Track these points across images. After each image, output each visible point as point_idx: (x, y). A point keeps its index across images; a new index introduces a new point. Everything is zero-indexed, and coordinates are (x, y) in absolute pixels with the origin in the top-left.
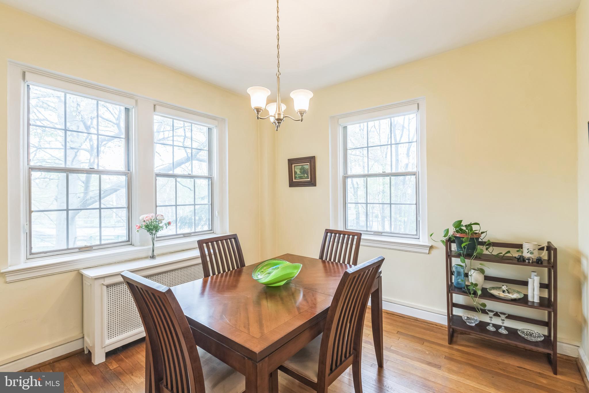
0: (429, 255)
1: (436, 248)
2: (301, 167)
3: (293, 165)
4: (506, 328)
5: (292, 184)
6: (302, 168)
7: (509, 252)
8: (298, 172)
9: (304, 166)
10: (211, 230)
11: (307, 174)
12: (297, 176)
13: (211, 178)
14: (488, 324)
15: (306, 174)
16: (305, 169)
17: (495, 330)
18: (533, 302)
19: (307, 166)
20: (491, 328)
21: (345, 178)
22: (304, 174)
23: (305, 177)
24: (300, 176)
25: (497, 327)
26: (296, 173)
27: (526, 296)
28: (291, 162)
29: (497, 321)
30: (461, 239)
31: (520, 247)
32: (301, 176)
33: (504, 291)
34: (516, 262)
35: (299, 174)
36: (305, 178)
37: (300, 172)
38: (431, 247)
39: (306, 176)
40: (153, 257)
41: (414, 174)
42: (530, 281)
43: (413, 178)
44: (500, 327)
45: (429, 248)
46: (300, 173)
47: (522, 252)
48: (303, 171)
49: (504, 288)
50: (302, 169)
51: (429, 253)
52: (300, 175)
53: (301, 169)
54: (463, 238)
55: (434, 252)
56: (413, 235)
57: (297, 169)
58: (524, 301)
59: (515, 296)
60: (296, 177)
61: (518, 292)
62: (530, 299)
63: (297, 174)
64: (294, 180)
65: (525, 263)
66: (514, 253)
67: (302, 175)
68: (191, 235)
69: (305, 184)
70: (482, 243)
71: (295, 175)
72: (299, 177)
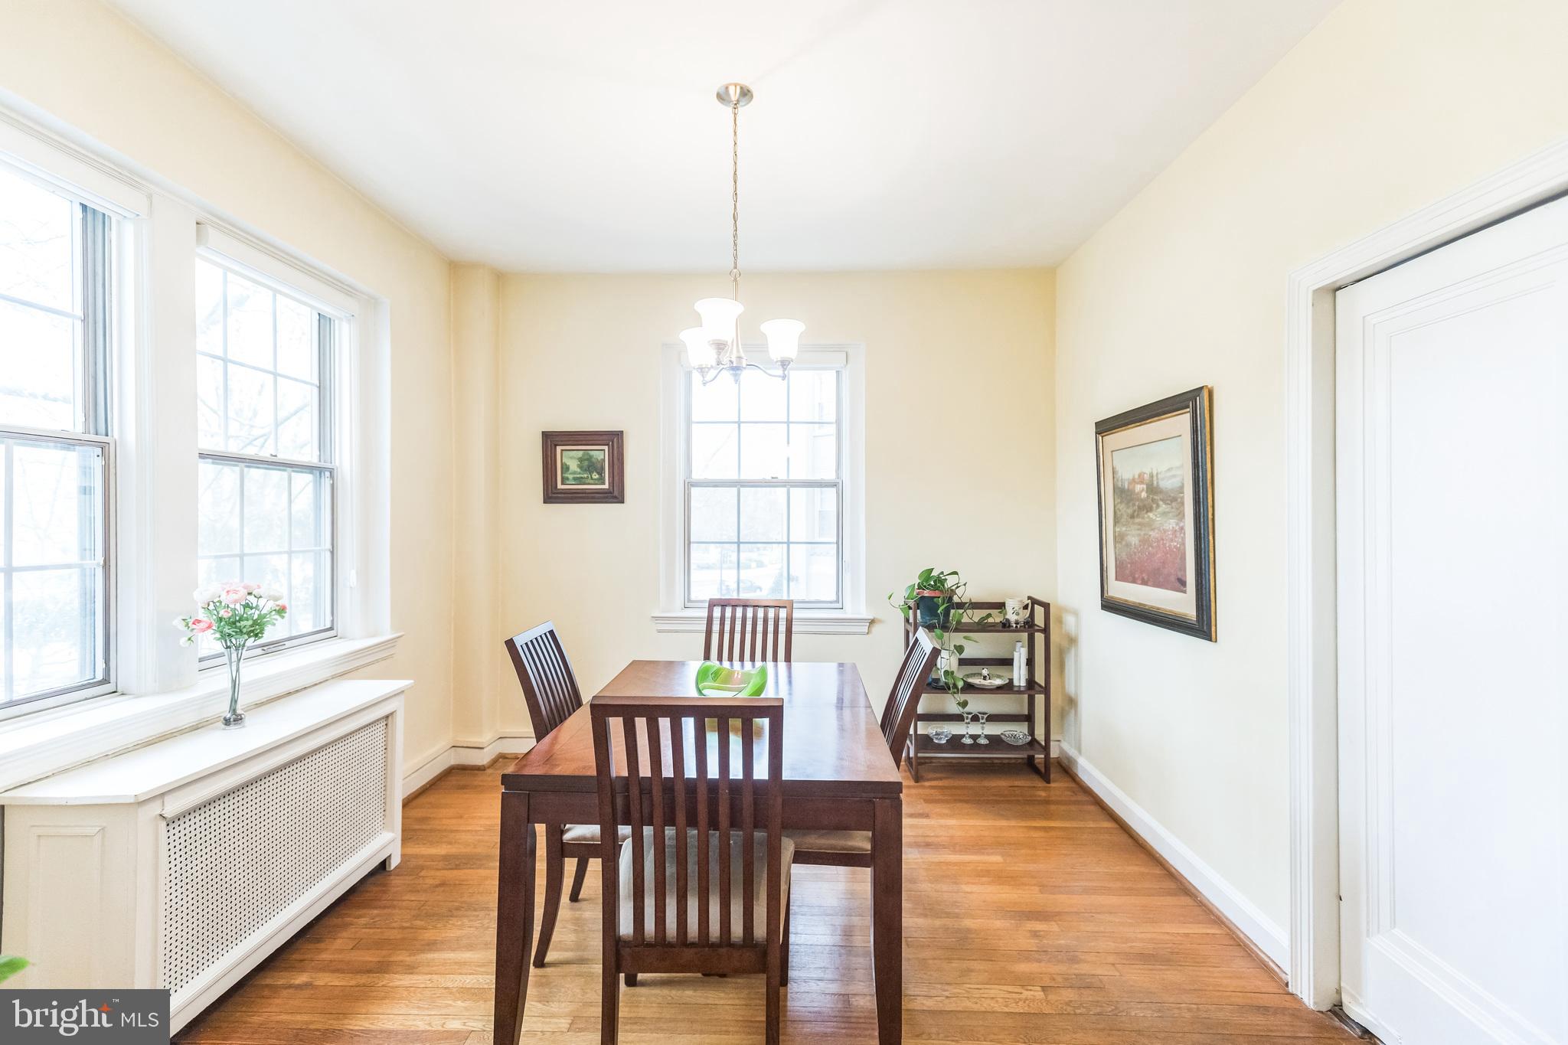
0: (867, 636)
1: (880, 621)
2: (583, 455)
3: (559, 449)
4: (987, 737)
5: (552, 495)
6: (586, 457)
7: (989, 615)
8: (573, 466)
9: (590, 452)
10: (331, 629)
11: (598, 473)
12: (571, 477)
13: (331, 471)
14: (963, 736)
15: (595, 473)
16: (593, 460)
17: (973, 742)
18: (1020, 686)
19: (601, 454)
20: (968, 741)
21: (690, 485)
22: (591, 473)
23: (595, 479)
24: (578, 476)
25: (974, 737)
26: (565, 468)
27: (1011, 680)
28: (552, 441)
29: (975, 729)
30: (935, 600)
31: (1000, 606)
32: (582, 478)
33: (985, 678)
34: (1001, 629)
35: (575, 473)
36: (592, 481)
37: (581, 467)
38: (872, 622)
39: (595, 476)
40: (234, 719)
41: (835, 485)
42: (1016, 656)
43: (831, 492)
44: (979, 736)
45: (868, 624)
46: (579, 470)
47: (1005, 614)
48: (590, 466)
49: (985, 672)
50: (587, 459)
51: (868, 633)
52: (580, 473)
53: (581, 460)
54: (939, 597)
55: (876, 628)
56: (831, 602)
57: (570, 458)
58: (1008, 688)
59: (998, 682)
60: (568, 479)
61: (999, 677)
62: (1016, 683)
63: (570, 471)
64: (560, 486)
65: (1011, 628)
66: (996, 617)
67: (585, 476)
68: (283, 647)
69: (593, 498)
70: (960, 606)
71: (562, 473)
72: (575, 479)
